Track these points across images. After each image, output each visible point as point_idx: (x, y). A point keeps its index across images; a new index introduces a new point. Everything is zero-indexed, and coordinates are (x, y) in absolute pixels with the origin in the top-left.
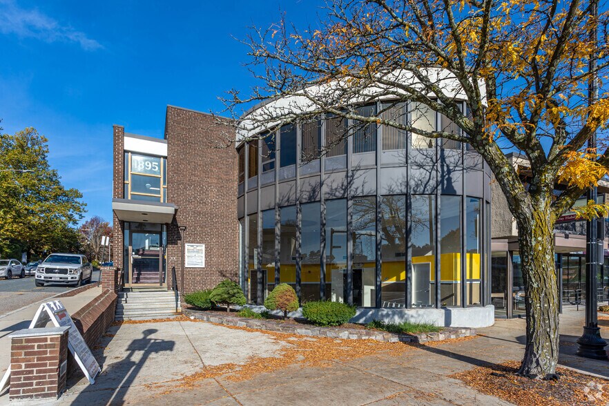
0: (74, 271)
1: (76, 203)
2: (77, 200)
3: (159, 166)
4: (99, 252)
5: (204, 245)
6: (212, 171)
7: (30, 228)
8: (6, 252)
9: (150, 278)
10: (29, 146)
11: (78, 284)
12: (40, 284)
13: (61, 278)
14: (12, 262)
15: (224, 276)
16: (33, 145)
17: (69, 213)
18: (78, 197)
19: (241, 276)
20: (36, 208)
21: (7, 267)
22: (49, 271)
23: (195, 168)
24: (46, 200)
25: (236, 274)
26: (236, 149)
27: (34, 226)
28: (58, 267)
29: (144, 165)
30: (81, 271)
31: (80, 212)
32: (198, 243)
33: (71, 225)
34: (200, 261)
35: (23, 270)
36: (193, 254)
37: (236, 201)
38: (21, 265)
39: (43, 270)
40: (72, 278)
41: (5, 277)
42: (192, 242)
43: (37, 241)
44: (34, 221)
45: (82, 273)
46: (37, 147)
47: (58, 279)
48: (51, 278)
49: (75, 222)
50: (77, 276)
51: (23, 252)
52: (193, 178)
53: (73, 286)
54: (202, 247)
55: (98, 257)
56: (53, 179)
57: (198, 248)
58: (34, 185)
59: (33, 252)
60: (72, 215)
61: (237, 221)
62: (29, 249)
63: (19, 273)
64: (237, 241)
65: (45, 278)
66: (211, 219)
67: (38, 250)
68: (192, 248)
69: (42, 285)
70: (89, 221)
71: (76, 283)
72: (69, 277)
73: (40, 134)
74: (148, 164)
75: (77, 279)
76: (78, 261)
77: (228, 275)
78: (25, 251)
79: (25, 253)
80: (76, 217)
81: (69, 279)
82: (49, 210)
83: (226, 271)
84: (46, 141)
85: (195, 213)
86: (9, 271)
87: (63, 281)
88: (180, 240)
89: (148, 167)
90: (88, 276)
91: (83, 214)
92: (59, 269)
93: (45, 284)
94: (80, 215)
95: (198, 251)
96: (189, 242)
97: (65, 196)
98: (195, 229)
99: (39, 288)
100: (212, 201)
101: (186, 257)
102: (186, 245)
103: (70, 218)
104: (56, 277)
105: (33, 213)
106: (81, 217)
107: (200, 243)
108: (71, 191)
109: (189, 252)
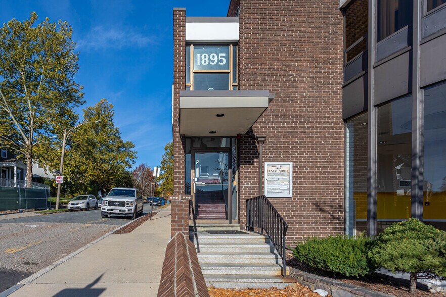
0: (130, 203)
1: (130, 152)
2: (131, 149)
3: (228, 58)
4: (144, 190)
5: (291, 164)
6: (301, 50)
7: (103, 173)
8: (89, 190)
9: (210, 213)
10: (103, 112)
11: (133, 216)
12: (105, 215)
13: (120, 210)
14: (90, 197)
15: (321, 210)
16: (105, 111)
17: (126, 160)
18: (131, 147)
19: (347, 210)
20: (106, 157)
21: (86, 201)
22: (111, 203)
23: (278, 50)
24: (113, 151)
25: (341, 208)
26: (341, 9)
27: (105, 171)
28: (118, 200)
29: (209, 59)
30: (136, 203)
31: (133, 158)
32: (281, 160)
33: (127, 169)
34: (285, 188)
35: (97, 203)
36: (276, 178)
37: (340, 92)
38: (96, 199)
39: (106, 203)
40: (129, 210)
41: (85, 209)
42: (274, 160)
43: (107, 181)
44: (105, 167)
45: (136, 206)
46: (107, 113)
47: (118, 212)
48: (112, 210)
49: (130, 167)
50: (133, 208)
51: (99, 190)
52: (275, 65)
53: (130, 218)
54: (289, 167)
55: (144, 194)
56: (116, 135)
57: (283, 168)
58: (105, 140)
59: (105, 190)
60: (128, 161)
61: (341, 123)
62: (103, 187)
63: (94, 205)
64: (342, 154)
65: (108, 210)
66: (302, 124)
67: (108, 188)
68: (274, 168)
69: (106, 217)
70: (138, 167)
71: (132, 215)
72: (126, 209)
73: (109, 103)
74: (213, 57)
75: (133, 212)
76: (133, 194)
77: (327, 209)
78: (100, 189)
79: (100, 191)
80: (131, 162)
81: (127, 212)
82: (114, 158)
83: (324, 202)
84: (112, 107)
85: (277, 116)
86: (88, 204)
87: (122, 214)
88: (258, 157)
89: (213, 61)
90: (141, 208)
91: (135, 160)
92: (119, 202)
93: (109, 216)
94: (133, 161)
95: (282, 173)
96: (269, 160)
97: (124, 147)
98: (278, 141)
99: (104, 219)
100: (302, 96)
101: (266, 182)
102: (266, 165)
103: (127, 163)
104: (116, 209)
105: (105, 161)
106: (134, 162)
107: (284, 160)
108: (127, 143)
109: (269, 174)
